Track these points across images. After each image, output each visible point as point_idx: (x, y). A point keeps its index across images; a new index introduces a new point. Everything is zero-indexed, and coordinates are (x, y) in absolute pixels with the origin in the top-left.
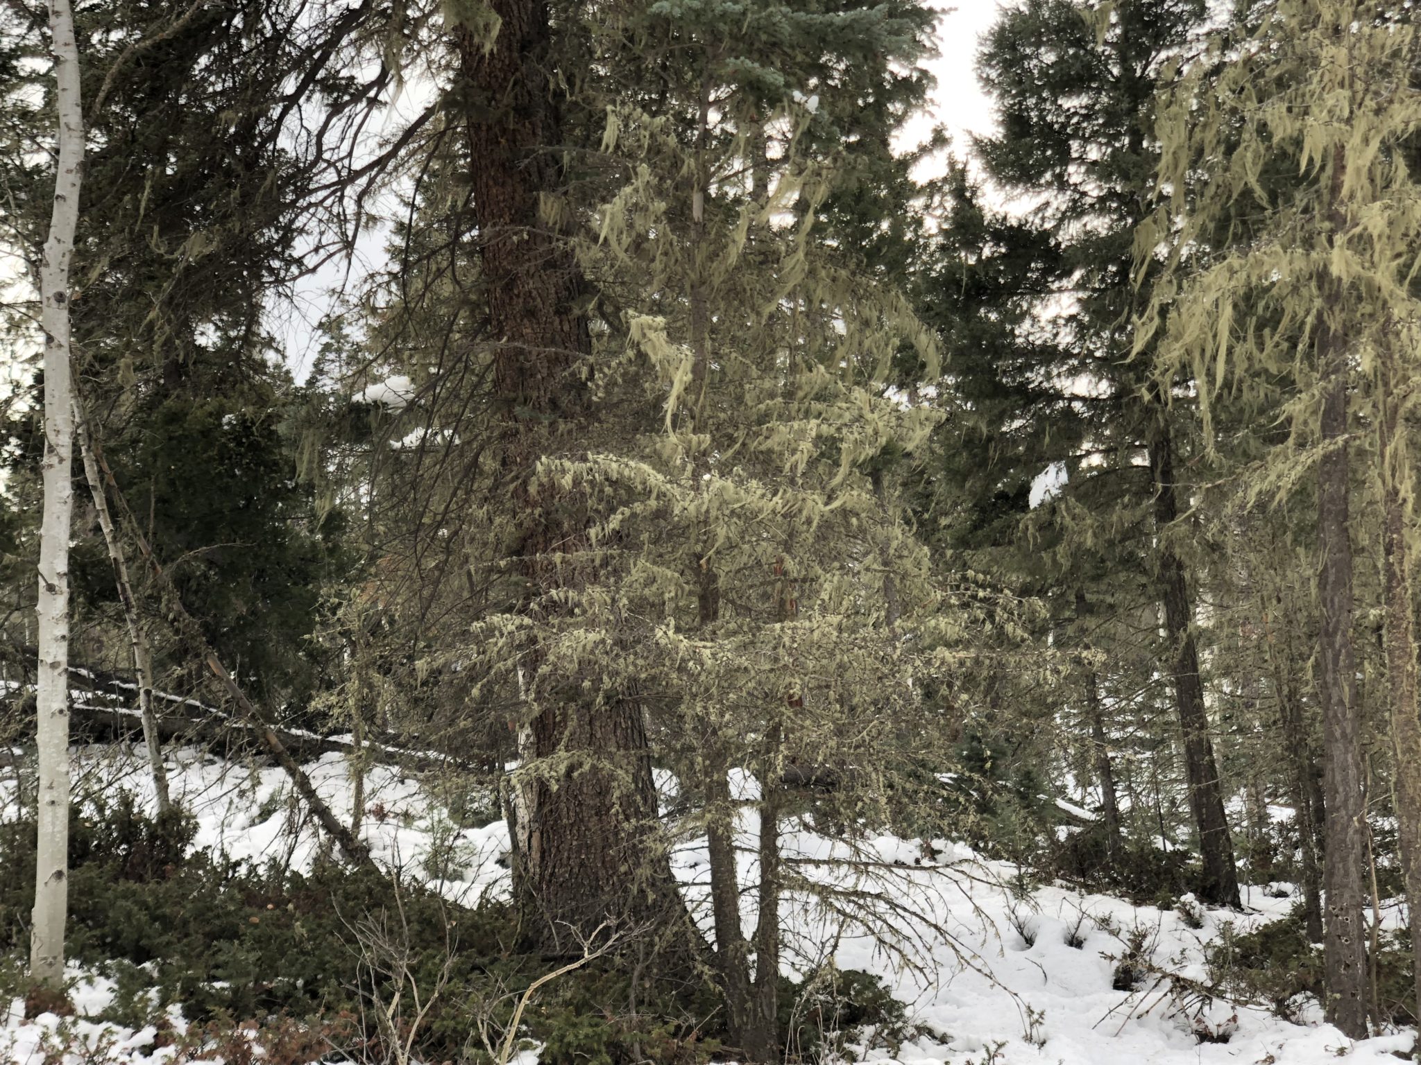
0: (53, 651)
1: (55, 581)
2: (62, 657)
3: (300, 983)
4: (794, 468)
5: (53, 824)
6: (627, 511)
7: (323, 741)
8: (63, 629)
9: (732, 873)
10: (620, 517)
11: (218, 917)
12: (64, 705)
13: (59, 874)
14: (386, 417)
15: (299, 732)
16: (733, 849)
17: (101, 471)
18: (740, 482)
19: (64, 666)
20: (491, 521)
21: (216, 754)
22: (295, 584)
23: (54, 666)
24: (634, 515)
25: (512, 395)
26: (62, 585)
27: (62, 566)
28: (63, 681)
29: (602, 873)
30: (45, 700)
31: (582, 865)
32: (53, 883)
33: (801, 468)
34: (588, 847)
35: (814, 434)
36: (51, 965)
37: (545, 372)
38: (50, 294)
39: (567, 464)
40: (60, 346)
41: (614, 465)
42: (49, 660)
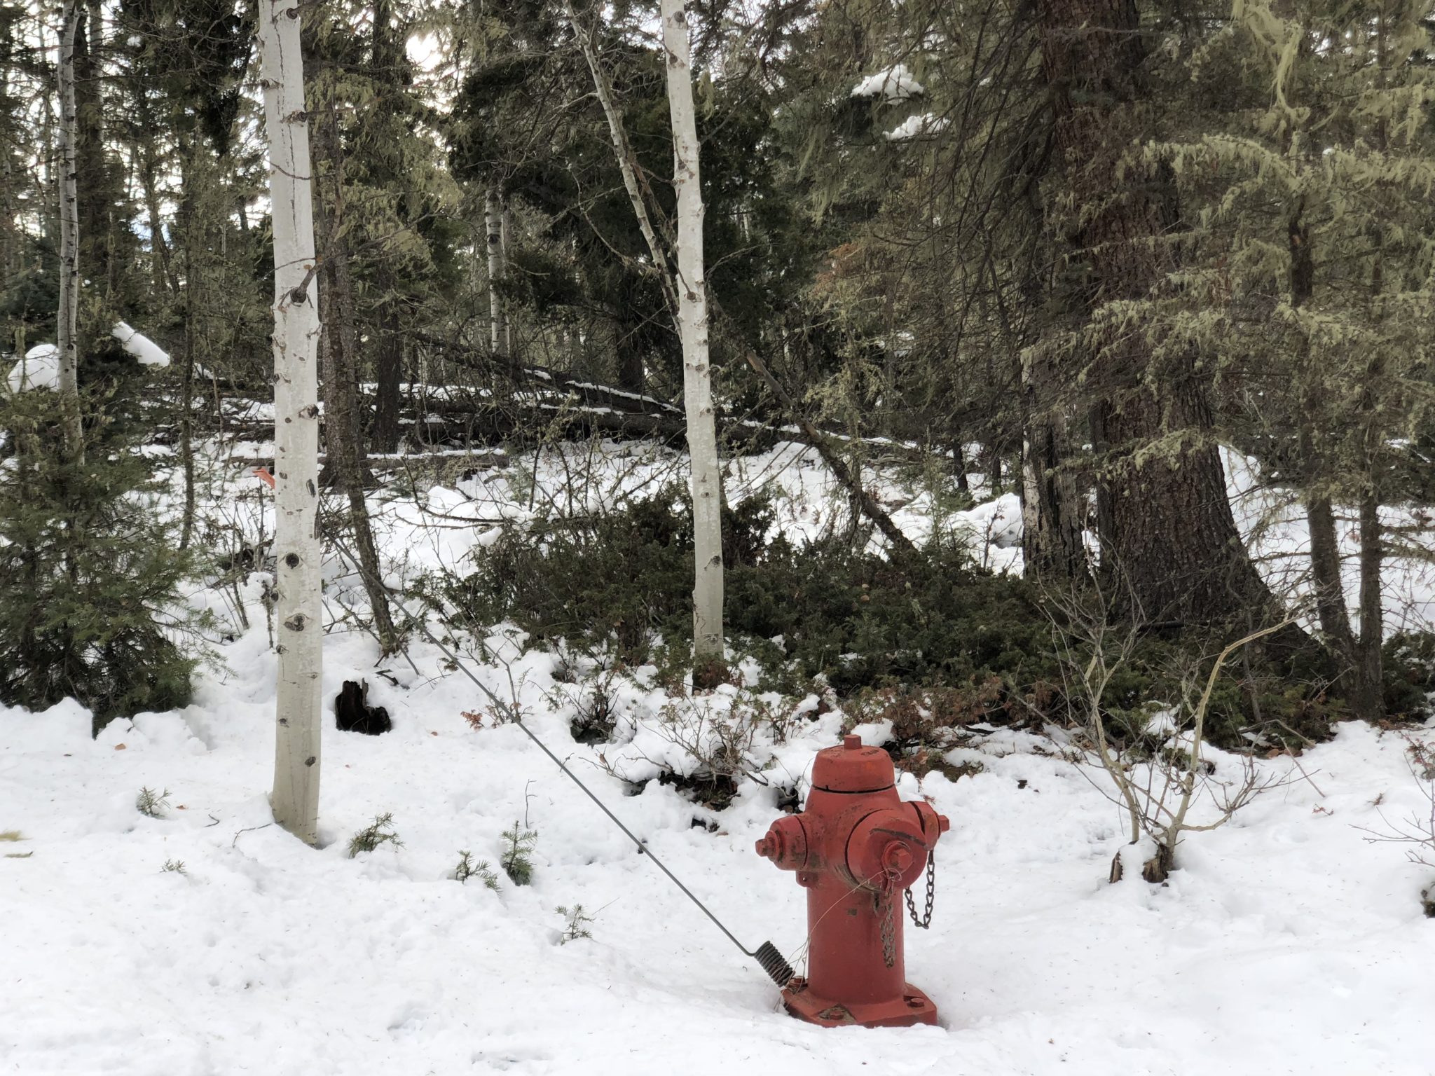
0: (697, 355)
1: (694, 290)
2: (705, 360)
3: (919, 654)
4: (1403, 133)
5: (709, 514)
6: (1237, 191)
7: (775, 431)
8: (703, 335)
9: (1333, 542)
10: (1231, 197)
11: (833, 596)
12: (710, 405)
13: (716, 560)
14: (886, 108)
15: (752, 424)
16: (1333, 520)
17: (638, 180)
18: (1362, 154)
19: (707, 368)
20: (1078, 207)
21: (674, 447)
22: (740, 278)
23: (699, 368)
24: (1243, 193)
25: (1067, 78)
26: (700, 292)
27: (699, 276)
28: (707, 382)
29: (1176, 547)
30: (693, 400)
31: (1156, 540)
32: (712, 568)
33: (1411, 134)
34: (1162, 522)
35: (1420, 99)
36: (714, 641)
37: (1097, 52)
38: (671, 15)
39: (1176, 147)
40: (683, 65)
41: (1232, 145)
42: (695, 364)
